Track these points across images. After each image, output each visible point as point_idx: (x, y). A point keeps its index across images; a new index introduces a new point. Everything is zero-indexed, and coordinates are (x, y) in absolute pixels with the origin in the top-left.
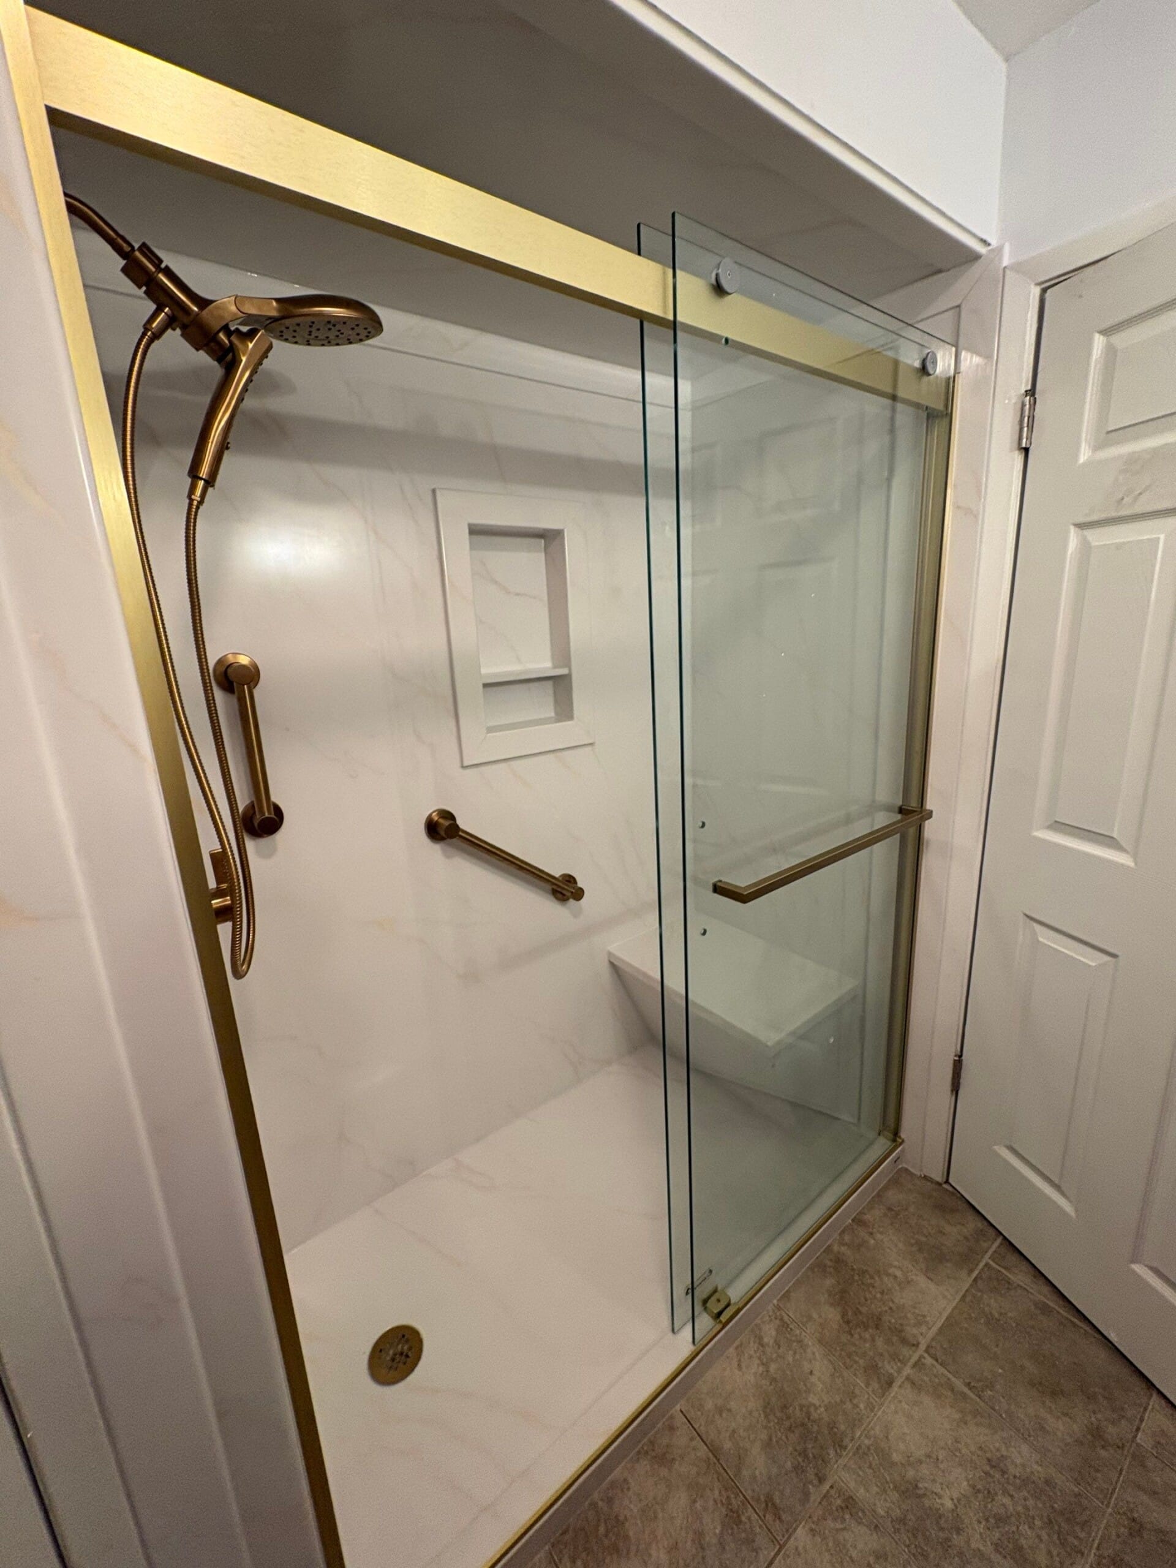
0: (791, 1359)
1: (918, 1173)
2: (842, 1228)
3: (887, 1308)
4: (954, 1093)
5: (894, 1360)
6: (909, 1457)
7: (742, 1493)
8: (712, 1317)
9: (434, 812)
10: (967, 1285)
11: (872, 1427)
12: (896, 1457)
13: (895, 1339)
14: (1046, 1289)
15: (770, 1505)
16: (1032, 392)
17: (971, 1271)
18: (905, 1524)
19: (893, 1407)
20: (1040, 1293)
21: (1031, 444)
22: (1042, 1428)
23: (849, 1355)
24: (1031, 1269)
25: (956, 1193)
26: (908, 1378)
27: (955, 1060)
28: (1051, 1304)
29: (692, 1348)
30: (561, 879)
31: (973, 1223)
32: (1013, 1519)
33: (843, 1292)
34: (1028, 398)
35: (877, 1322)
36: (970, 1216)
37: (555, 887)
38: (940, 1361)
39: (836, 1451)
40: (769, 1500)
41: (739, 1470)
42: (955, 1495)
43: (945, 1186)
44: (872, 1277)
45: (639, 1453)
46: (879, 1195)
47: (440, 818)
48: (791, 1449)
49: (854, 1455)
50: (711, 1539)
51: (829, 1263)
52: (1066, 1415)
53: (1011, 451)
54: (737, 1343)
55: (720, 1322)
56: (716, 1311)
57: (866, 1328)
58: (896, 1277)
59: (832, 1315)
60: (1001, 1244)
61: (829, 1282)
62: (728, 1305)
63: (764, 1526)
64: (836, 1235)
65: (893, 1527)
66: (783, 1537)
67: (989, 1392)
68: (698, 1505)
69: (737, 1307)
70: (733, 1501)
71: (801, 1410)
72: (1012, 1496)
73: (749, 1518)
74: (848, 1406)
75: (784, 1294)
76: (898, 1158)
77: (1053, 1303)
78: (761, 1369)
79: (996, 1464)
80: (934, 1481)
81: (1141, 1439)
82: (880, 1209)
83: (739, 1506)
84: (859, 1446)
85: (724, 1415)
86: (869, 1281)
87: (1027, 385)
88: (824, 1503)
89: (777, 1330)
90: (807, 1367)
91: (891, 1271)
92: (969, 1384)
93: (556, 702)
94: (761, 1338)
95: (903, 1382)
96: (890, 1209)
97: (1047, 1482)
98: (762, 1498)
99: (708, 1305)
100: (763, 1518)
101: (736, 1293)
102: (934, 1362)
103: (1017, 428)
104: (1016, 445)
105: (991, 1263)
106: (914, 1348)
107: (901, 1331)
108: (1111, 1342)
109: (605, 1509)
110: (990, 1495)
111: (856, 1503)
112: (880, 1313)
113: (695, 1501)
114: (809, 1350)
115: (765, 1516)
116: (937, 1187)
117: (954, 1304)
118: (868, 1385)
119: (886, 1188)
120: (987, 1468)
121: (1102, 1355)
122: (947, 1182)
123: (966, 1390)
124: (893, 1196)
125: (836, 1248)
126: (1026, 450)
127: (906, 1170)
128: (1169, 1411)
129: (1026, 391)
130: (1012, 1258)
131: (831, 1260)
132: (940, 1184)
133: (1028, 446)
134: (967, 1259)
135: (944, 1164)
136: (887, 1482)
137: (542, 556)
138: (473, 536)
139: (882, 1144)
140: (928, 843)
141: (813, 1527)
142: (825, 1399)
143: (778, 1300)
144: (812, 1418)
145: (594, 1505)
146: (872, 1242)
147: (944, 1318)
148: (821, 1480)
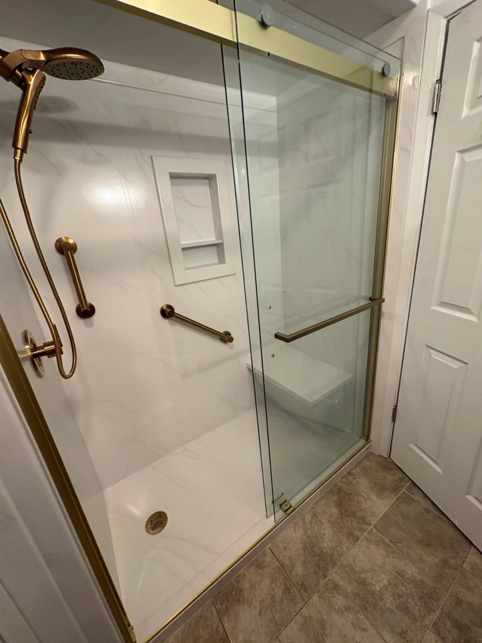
0: (316, 529)
1: (377, 454)
2: (342, 476)
3: (359, 509)
4: (393, 422)
5: (360, 530)
6: (363, 569)
7: (291, 581)
8: (283, 512)
9: (164, 305)
10: (394, 500)
11: (348, 557)
12: (357, 569)
13: (361, 522)
14: (429, 503)
15: (303, 586)
16: (440, 81)
17: (396, 495)
18: (358, 596)
19: (358, 549)
20: (426, 504)
21: (438, 110)
22: (422, 560)
23: (341, 528)
24: (423, 494)
25: (393, 462)
26: (365, 538)
27: (394, 408)
28: (430, 509)
29: (274, 524)
30: (223, 333)
31: (399, 475)
32: (405, 596)
33: (341, 502)
34: (438, 84)
35: (354, 515)
36: (398, 472)
37: (220, 337)
38: (379, 531)
39: (332, 565)
40: (303, 584)
41: (291, 572)
42: (381, 585)
43: (389, 459)
44: (353, 496)
45: (251, 563)
46: (359, 463)
47: (167, 308)
48: (313, 564)
49: (340, 567)
50: (278, 598)
51: (336, 490)
52: (432, 554)
53: (428, 115)
54: (294, 522)
55: (287, 514)
56: (285, 509)
57: (350, 517)
58: (364, 497)
59: (335, 511)
60: (411, 483)
61: (335, 498)
62: (291, 507)
63: (300, 594)
64: (340, 479)
65: (354, 597)
66: (307, 598)
67: (400, 544)
68: (273, 585)
69: (294, 508)
70: (288, 584)
71: (319, 549)
72: (406, 587)
73: (294, 591)
74: (339, 548)
75: (315, 502)
76: (369, 448)
77: (431, 508)
78: (303, 532)
79: (400, 573)
80: (373, 579)
81: (465, 566)
82: (359, 469)
83: (290, 586)
84: (342, 564)
85: (287, 550)
86: (352, 498)
87: (437, 77)
88: (325, 586)
89: (311, 517)
90: (323, 532)
91: (362, 494)
92: (391, 540)
93: (219, 256)
94: (304, 519)
95: (363, 539)
96: (363, 468)
97: (422, 582)
98: (300, 583)
99: (282, 507)
100: (299, 591)
101: (294, 502)
102: (377, 531)
103: (432, 102)
104: (430, 112)
105: (406, 491)
106: (369, 526)
107: (364, 519)
108: (456, 526)
109: (236, 585)
110: (396, 586)
111: (339, 587)
112: (356, 511)
113: (272, 584)
114: (324, 525)
115: (300, 590)
116: (385, 459)
117: (388, 508)
118: (348, 540)
119: (363, 460)
120: (396, 575)
121: (450, 531)
122: (389, 458)
123: (390, 543)
124: (366, 463)
125: (339, 484)
126: (436, 114)
127: (372, 453)
128: (478, 554)
129: (437, 81)
130: (416, 490)
131: (336, 489)
132: (386, 458)
133: (436, 111)
134: (395, 489)
135: (388, 450)
136: (353, 579)
137: (208, 188)
138: (172, 179)
139: (362, 442)
140: (383, 314)
141: (320, 595)
142: (329, 545)
143: (313, 505)
144: (323, 552)
145: (231, 583)
146: (355, 482)
147: (383, 514)
148: (325, 577)
